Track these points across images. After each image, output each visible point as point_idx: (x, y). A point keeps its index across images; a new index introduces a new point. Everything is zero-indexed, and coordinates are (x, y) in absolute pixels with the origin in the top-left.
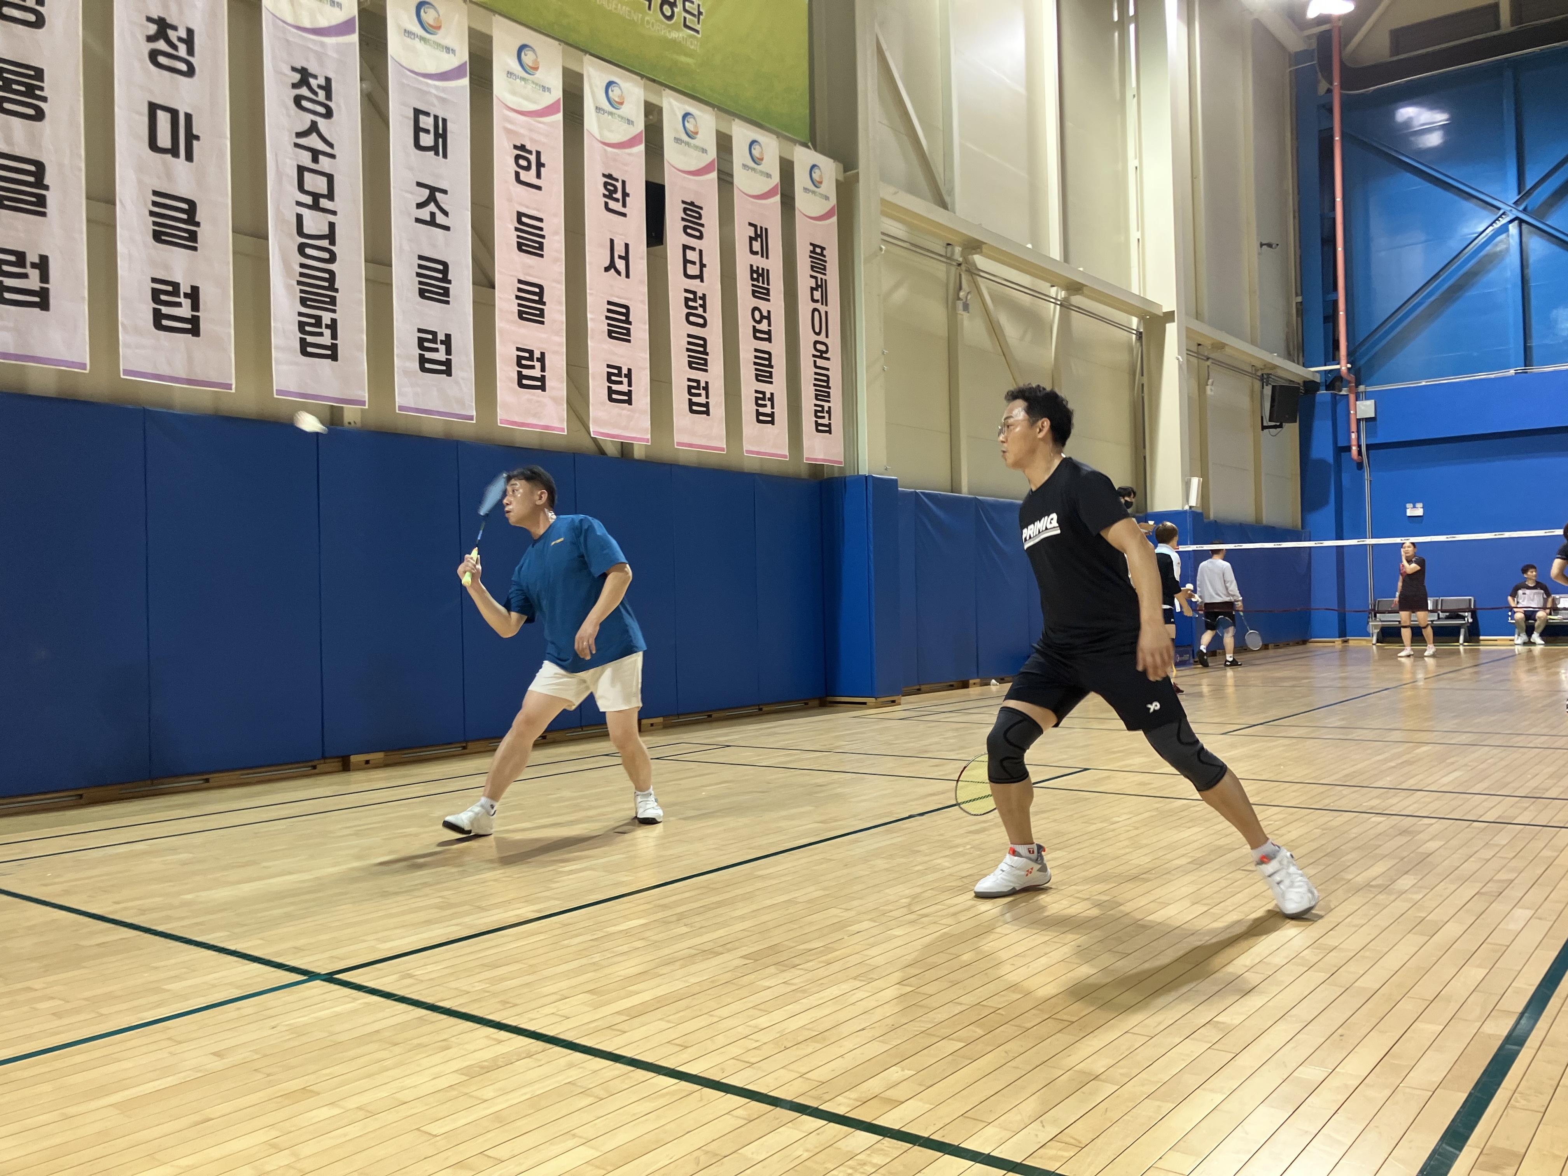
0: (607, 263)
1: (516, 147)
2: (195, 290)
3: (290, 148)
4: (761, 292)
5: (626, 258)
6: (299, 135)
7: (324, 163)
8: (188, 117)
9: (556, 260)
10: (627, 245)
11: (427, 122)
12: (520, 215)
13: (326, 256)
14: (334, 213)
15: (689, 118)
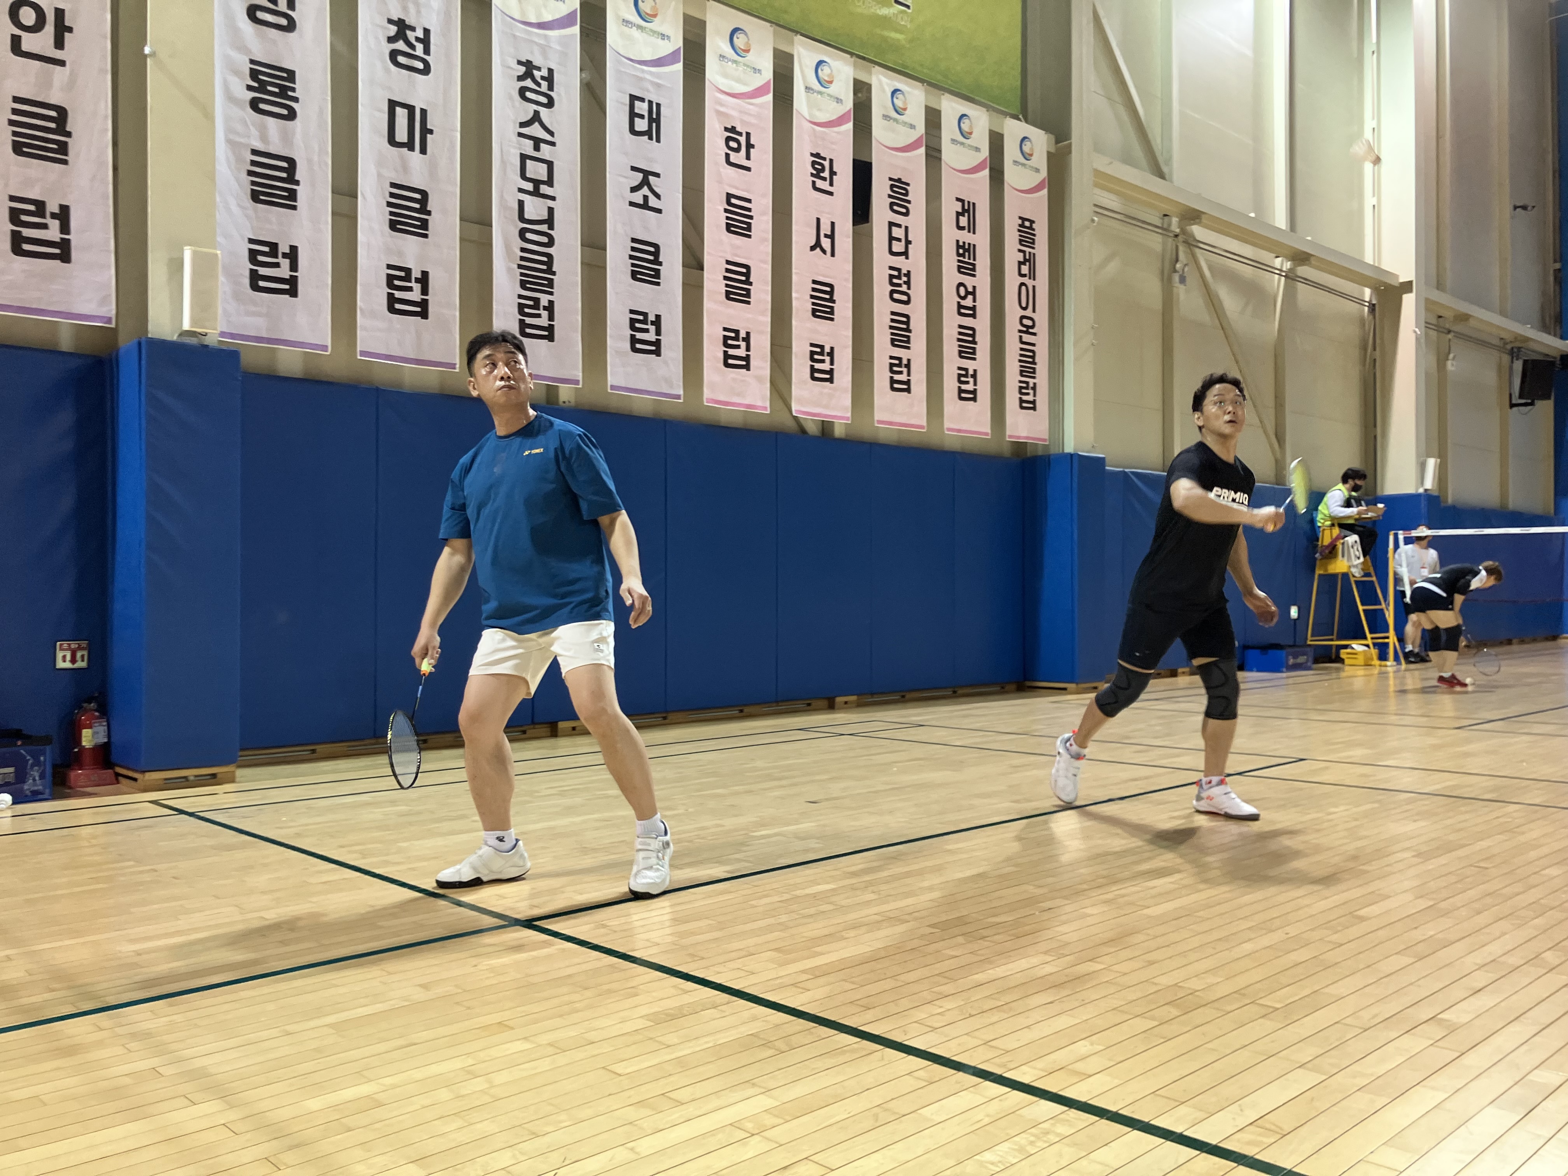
0: (813, 243)
1: (726, 129)
2: (425, 274)
3: (515, 138)
4: (967, 268)
5: (831, 237)
6: (523, 125)
7: (546, 151)
8: (424, 112)
9: (763, 240)
10: (833, 224)
11: (642, 108)
12: (729, 196)
13: (545, 240)
14: (553, 198)
15: (898, 95)
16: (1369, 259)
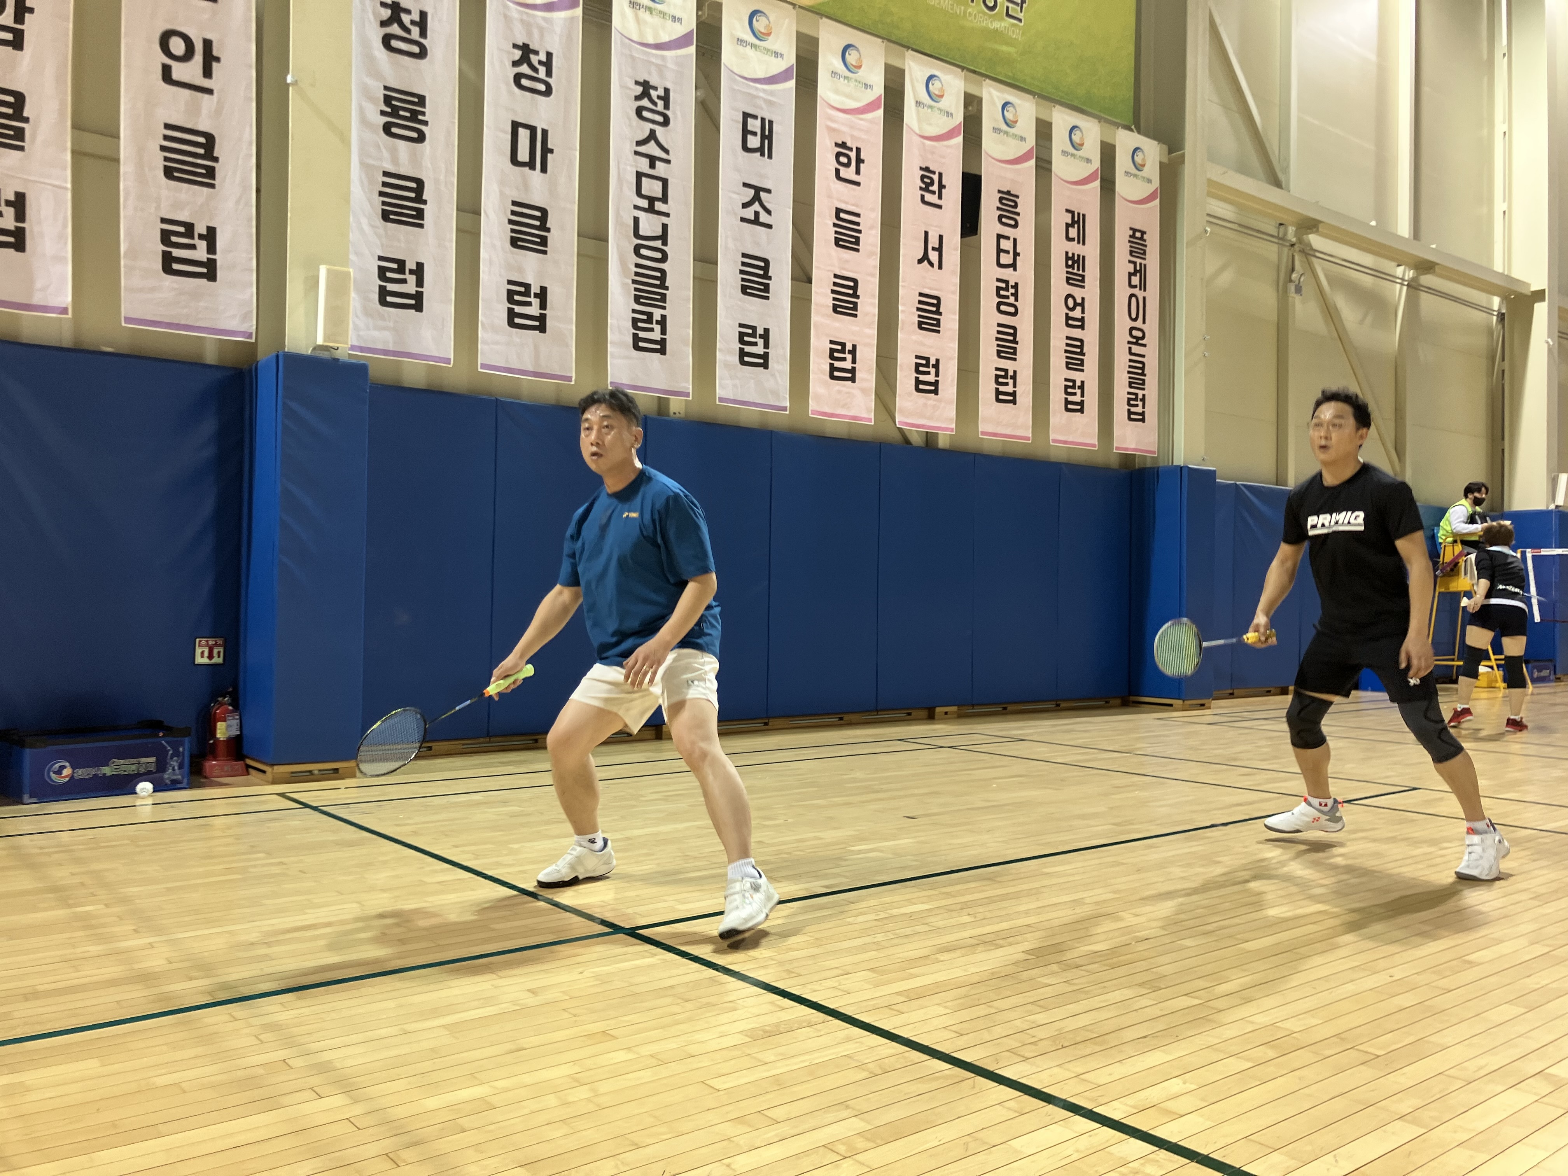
0: (920, 256)
1: (837, 145)
2: (544, 290)
3: (631, 156)
4: (1076, 279)
5: (939, 250)
6: (639, 143)
7: (661, 169)
8: (545, 132)
9: (871, 254)
10: (941, 237)
11: (754, 125)
12: (838, 211)
13: (659, 255)
14: (667, 215)
15: (1008, 107)
16: (1498, 267)
